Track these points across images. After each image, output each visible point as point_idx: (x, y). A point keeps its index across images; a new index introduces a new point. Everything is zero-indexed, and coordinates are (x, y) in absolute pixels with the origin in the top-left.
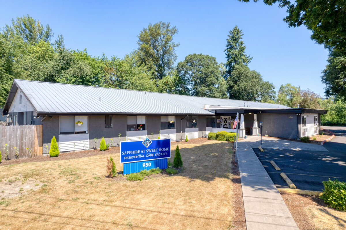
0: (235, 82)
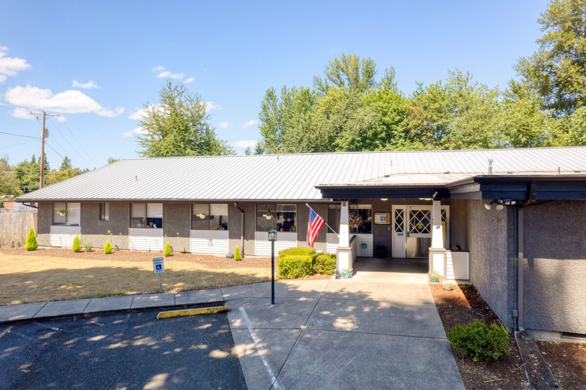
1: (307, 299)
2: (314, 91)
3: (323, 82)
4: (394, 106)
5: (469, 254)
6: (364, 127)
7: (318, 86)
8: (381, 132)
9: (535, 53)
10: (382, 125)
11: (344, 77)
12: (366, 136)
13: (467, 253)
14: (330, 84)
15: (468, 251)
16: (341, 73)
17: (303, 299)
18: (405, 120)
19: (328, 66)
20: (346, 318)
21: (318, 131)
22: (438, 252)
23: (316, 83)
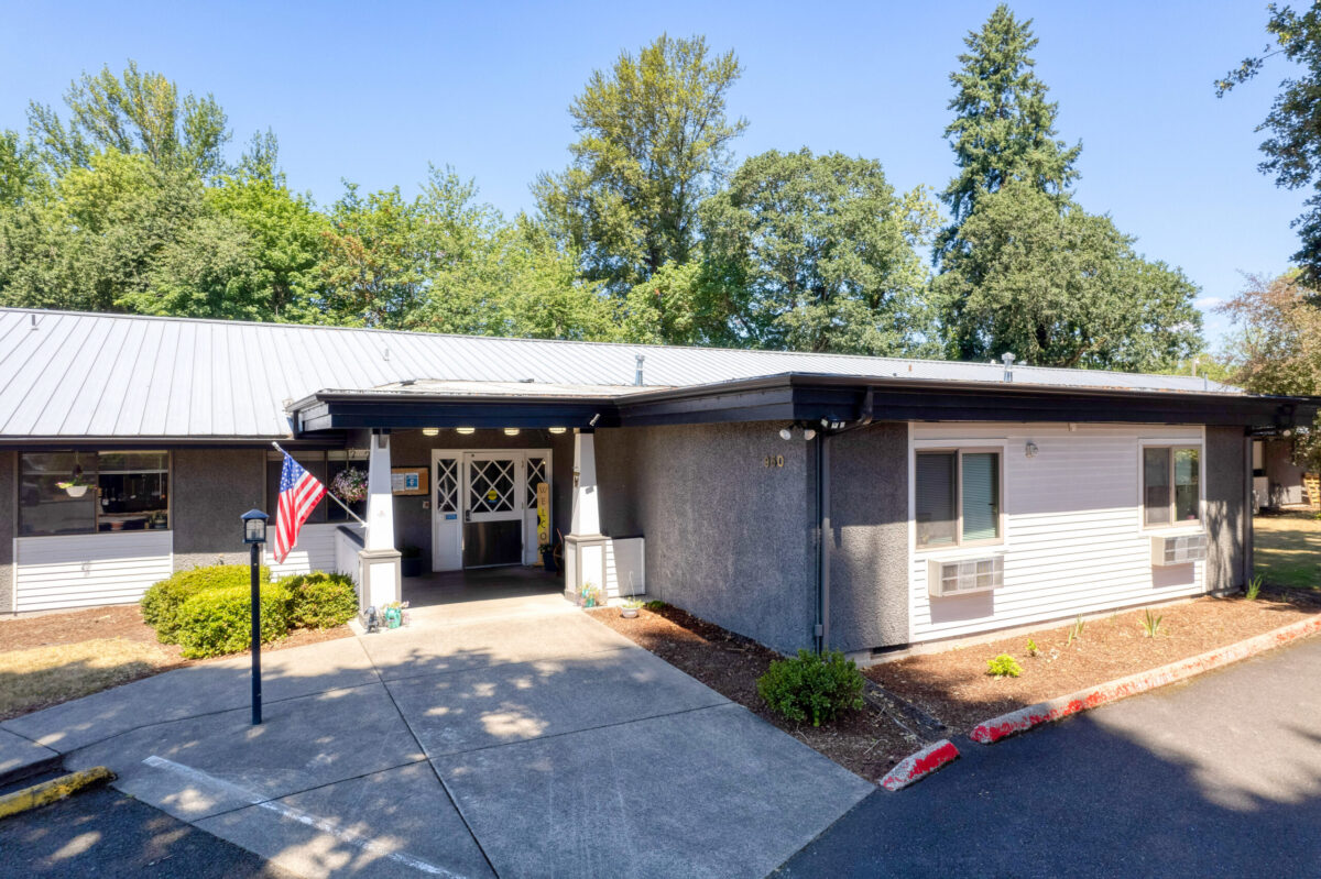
0: (977, 273)
1: (348, 691)
2: (32, 148)
3: (67, 128)
4: (295, 226)
5: (646, 542)
6: (220, 265)
7: (45, 136)
8: (262, 286)
9: (568, 169)
10: (265, 267)
11: (131, 130)
12: (223, 291)
13: (642, 540)
14: (89, 139)
15: (642, 536)
16: (123, 116)
17: (336, 694)
18: (321, 263)
19: (79, 86)
20: (498, 711)
21: (65, 262)
22: (591, 542)
23: (40, 124)
